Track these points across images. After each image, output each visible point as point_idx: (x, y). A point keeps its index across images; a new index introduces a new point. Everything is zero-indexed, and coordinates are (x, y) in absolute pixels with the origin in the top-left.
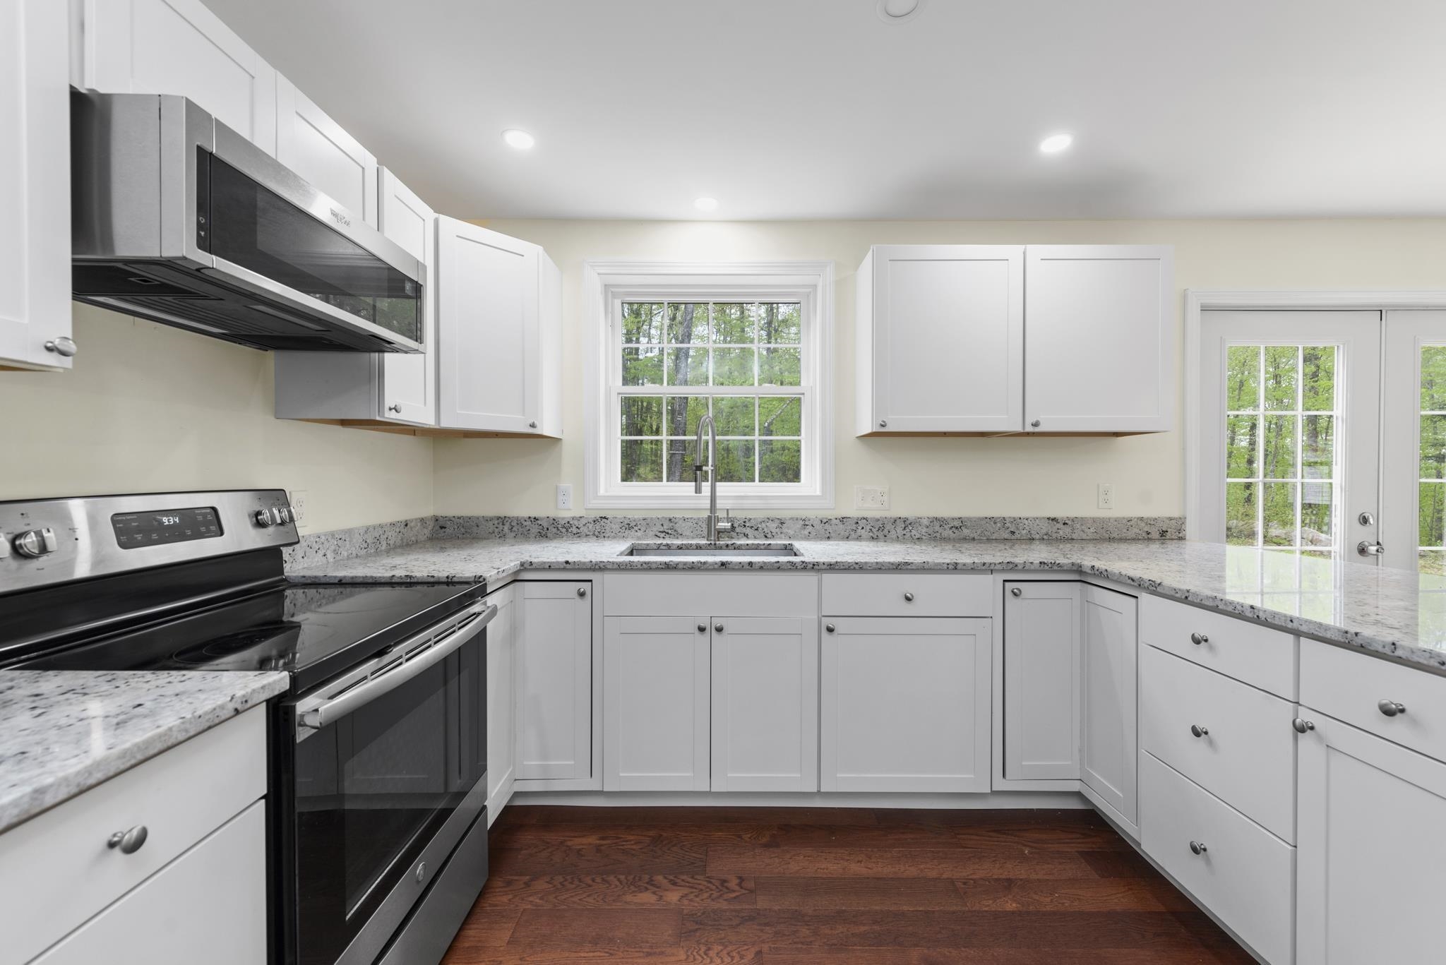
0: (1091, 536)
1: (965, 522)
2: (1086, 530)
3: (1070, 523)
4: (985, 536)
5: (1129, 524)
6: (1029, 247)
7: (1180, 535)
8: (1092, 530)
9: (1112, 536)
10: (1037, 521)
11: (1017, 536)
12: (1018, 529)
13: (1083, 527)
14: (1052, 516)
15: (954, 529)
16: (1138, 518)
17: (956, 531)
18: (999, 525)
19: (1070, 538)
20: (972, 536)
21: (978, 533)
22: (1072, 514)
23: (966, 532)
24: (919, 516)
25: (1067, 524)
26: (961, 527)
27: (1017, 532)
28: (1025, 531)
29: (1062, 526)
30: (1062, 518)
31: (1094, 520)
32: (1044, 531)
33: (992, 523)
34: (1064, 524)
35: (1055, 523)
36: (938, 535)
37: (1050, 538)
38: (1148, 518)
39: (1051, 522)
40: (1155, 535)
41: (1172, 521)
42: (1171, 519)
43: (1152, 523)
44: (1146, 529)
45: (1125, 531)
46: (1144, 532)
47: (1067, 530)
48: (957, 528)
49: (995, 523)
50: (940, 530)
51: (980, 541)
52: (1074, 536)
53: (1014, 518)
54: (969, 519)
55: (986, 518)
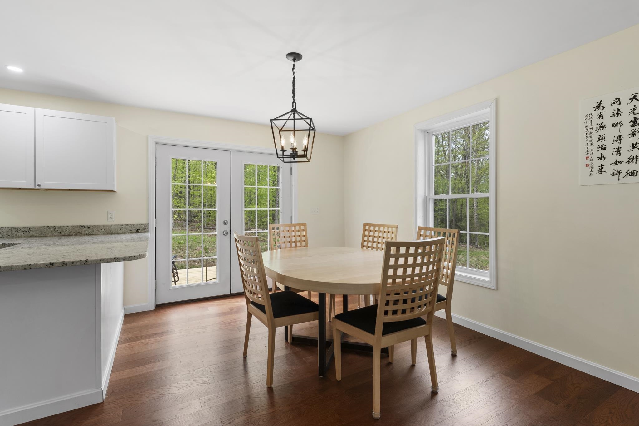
0: (102, 233)
1: (31, 229)
2: (100, 230)
3: (91, 227)
4: (43, 235)
5: (121, 227)
6: (37, 109)
7: (146, 231)
8: (103, 230)
9: (113, 232)
10: (74, 227)
11: (62, 234)
12: (63, 231)
13: (98, 229)
14: (82, 224)
15: (24, 232)
16: (125, 225)
17: (26, 233)
18: (52, 230)
19: (92, 234)
20: (36, 235)
21: (39, 234)
22: (92, 224)
23: (32, 233)
24: (2, 227)
25: (90, 228)
26: (29, 231)
27: (62, 233)
28: (67, 232)
29: (87, 229)
30: (87, 226)
31: (104, 226)
32: (78, 231)
33: (48, 229)
34: (88, 228)
35: (84, 228)
36: (14, 235)
37: (81, 234)
38: (130, 225)
39: (81, 227)
40: (134, 230)
41: (142, 225)
42: (141, 224)
43: (132, 226)
44: (129, 229)
45: (119, 230)
46: (128, 230)
47: (90, 231)
48: (26, 232)
49: (49, 229)
50: (16, 233)
51: (40, 237)
52: (93, 233)
53: (60, 226)
54: (34, 227)
55: (44, 227)
